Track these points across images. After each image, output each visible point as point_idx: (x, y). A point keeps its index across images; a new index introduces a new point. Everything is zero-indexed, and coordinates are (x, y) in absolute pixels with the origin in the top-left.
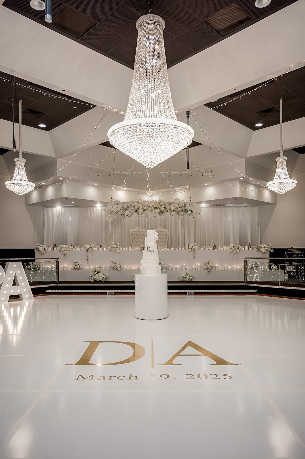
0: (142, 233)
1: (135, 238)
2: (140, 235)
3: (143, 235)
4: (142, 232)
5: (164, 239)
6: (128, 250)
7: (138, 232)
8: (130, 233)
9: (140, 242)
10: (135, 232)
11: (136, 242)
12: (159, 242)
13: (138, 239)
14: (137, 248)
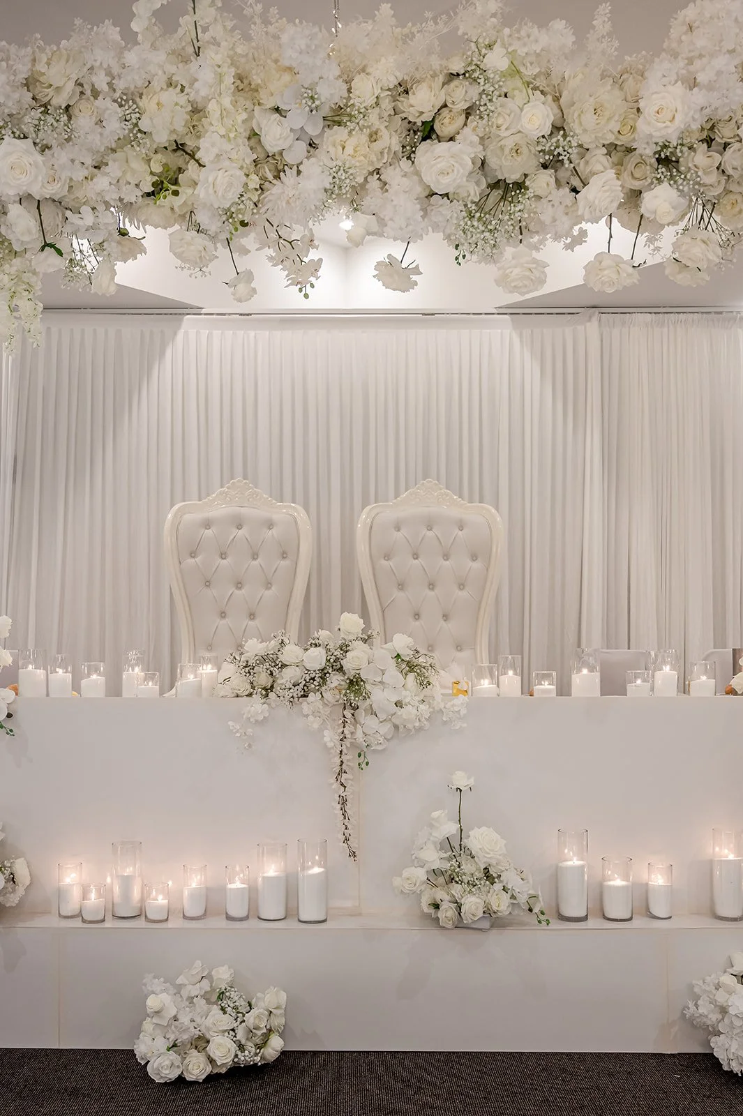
0: (274, 531)
1: (208, 584)
2: (255, 556)
3: (284, 555)
4: (270, 525)
5: (461, 586)
6: (114, 688)
7: (239, 527)
8: (168, 540)
9: (252, 616)
10: (207, 524)
11: (223, 615)
12: (417, 616)
13: (239, 585)
14: (208, 670)
